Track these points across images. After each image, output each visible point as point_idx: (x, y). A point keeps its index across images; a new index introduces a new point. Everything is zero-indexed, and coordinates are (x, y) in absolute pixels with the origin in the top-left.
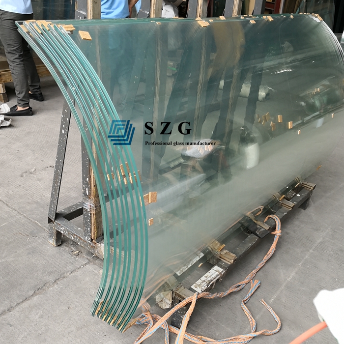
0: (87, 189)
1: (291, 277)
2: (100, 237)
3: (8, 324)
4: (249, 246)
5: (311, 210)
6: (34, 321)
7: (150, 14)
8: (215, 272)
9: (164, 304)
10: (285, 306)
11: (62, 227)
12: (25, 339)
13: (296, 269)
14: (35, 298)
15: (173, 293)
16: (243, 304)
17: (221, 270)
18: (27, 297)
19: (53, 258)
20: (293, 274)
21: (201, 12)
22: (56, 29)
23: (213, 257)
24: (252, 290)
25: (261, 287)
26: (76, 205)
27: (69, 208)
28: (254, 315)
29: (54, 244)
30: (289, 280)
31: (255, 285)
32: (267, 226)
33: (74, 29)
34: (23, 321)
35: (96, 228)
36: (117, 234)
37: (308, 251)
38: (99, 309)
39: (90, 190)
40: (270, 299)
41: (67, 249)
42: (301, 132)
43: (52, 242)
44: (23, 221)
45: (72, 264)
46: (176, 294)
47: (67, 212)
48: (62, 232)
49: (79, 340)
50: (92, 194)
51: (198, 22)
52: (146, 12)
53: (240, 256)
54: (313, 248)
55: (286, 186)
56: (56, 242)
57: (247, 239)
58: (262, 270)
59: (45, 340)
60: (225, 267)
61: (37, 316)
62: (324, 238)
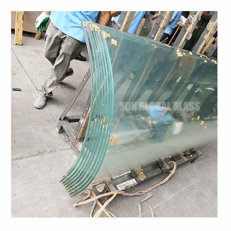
0: (85, 113)
1: (170, 198)
2: (82, 139)
3: (17, 166)
4: (155, 174)
5: (194, 165)
6: (31, 169)
7: (154, 37)
8: (132, 182)
9: (99, 189)
10: (160, 213)
11: (65, 125)
12: (22, 177)
13: (174, 195)
14: (36, 157)
15: (106, 185)
16: (139, 204)
17: (135, 182)
18: (33, 155)
19: (54, 139)
20: (171, 197)
21: (181, 45)
22: (100, 33)
23: (135, 173)
24: (147, 198)
25: (152, 198)
26: (77, 116)
27: (73, 116)
28: (142, 211)
29: (58, 131)
30: (168, 199)
31: (150, 195)
32: (169, 167)
33: (110, 37)
34: (25, 167)
35: (81, 134)
36: (92, 140)
37: (184, 187)
38: (65, 180)
39: (86, 114)
40: (154, 206)
41: (63, 136)
42: (206, 128)
43: (57, 130)
44: (47, 112)
45: (62, 146)
46: (107, 187)
47: (71, 118)
48: (64, 128)
49: (49, 189)
50: (86, 117)
51: (177, 53)
52: (152, 35)
53: (148, 178)
54: (188, 186)
55: (187, 149)
56: (59, 131)
57: (156, 170)
58: (156, 188)
59: (32, 182)
60: (138, 181)
61: (34, 167)
62: (195, 183)
